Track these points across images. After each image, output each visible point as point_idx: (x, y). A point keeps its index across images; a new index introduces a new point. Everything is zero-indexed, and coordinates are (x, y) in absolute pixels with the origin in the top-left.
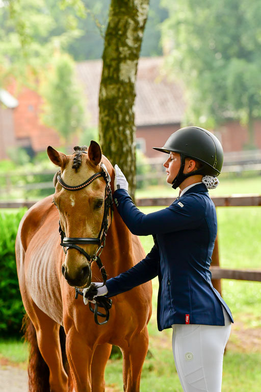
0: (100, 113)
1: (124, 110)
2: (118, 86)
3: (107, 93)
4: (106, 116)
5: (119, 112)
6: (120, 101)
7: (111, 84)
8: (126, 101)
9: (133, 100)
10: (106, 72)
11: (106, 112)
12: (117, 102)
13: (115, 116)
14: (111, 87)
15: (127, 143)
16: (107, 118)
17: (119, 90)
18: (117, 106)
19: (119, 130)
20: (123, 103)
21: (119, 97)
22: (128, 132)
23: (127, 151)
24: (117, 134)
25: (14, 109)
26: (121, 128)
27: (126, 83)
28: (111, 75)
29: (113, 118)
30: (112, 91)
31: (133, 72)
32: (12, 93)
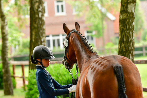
0: (120, 25)
1: (129, 24)
2: (127, 14)
3: (122, 17)
4: (122, 26)
5: (127, 25)
6: (128, 20)
7: (124, 13)
8: (130, 20)
9: (133, 20)
10: (122, 8)
11: (122, 25)
12: (126, 21)
13: (126, 26)
14: (124, 14)
15: (130, 38)
16: (122, 27)
17: (127, 15)
18: (127, 22)
19: (127, 32)
20: (129, 21)
21: (127, 19)
22: (131, 33)
23: (130, 41)
24: (126, 34)
25: (114, 21)
26: (128, 31)
27: (130, 13)
28: (124, 9)
29: (125, 27)
30: (124, 16)
31: (134, 8)
32: (112, 14)
